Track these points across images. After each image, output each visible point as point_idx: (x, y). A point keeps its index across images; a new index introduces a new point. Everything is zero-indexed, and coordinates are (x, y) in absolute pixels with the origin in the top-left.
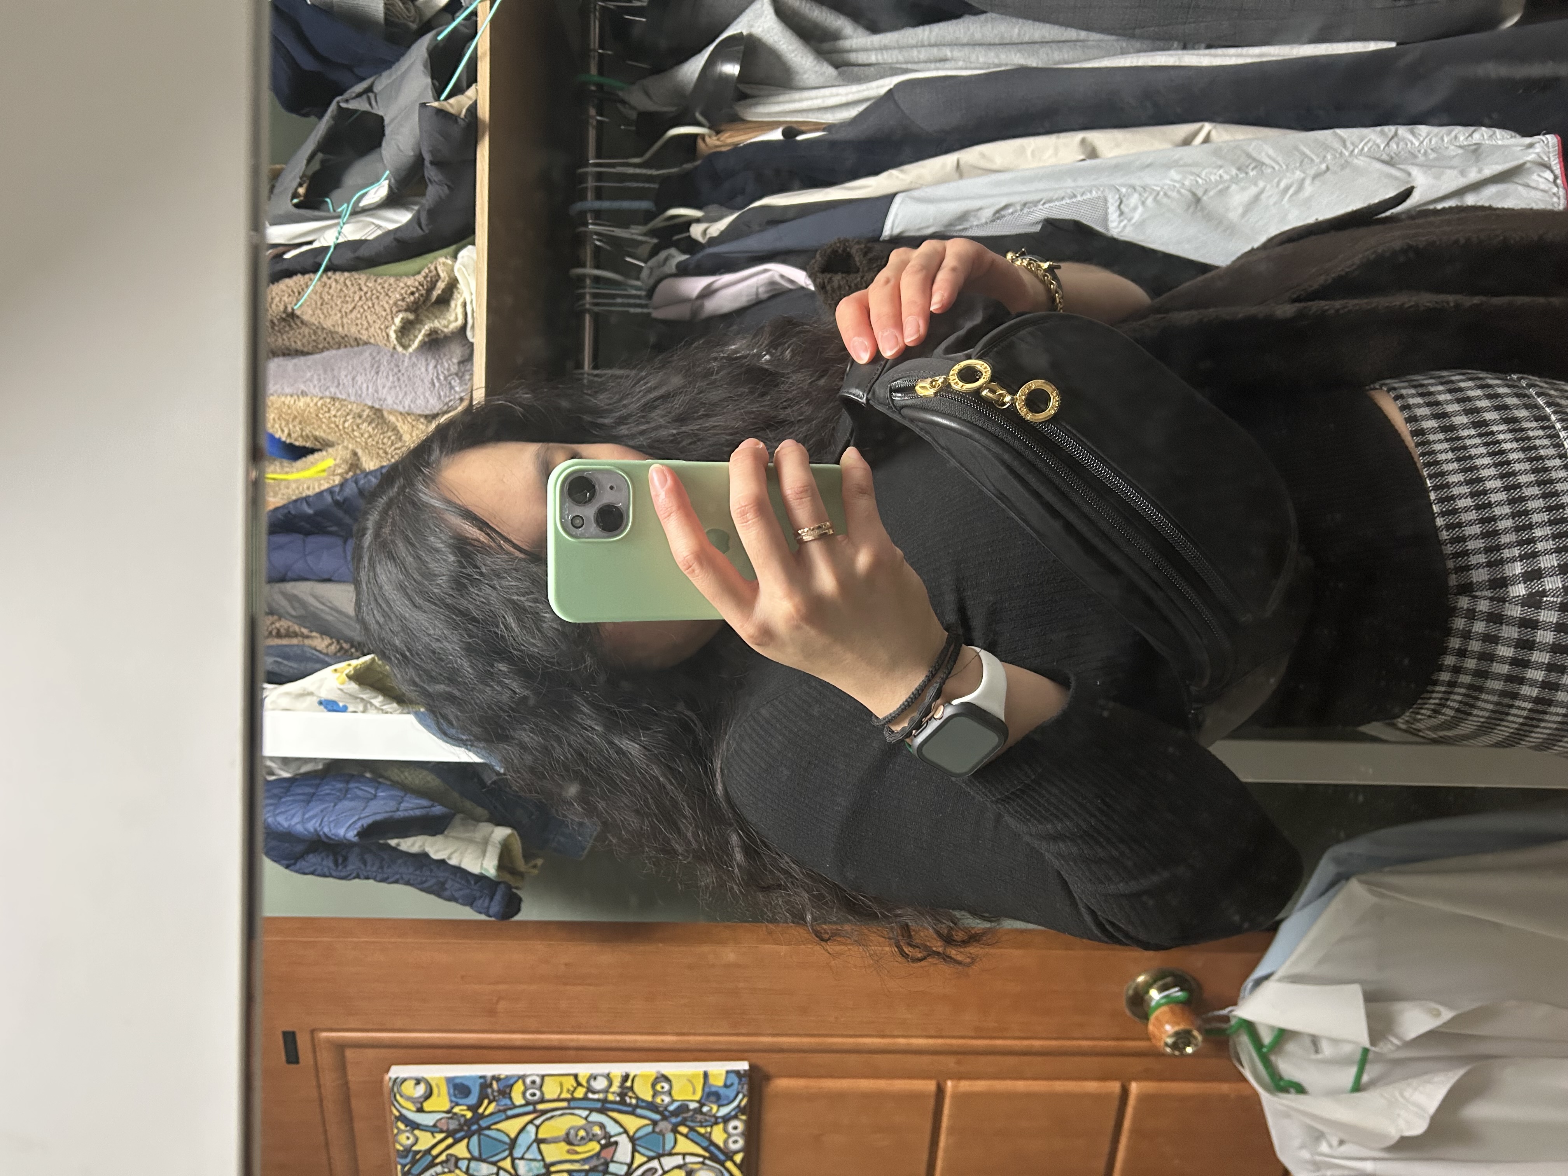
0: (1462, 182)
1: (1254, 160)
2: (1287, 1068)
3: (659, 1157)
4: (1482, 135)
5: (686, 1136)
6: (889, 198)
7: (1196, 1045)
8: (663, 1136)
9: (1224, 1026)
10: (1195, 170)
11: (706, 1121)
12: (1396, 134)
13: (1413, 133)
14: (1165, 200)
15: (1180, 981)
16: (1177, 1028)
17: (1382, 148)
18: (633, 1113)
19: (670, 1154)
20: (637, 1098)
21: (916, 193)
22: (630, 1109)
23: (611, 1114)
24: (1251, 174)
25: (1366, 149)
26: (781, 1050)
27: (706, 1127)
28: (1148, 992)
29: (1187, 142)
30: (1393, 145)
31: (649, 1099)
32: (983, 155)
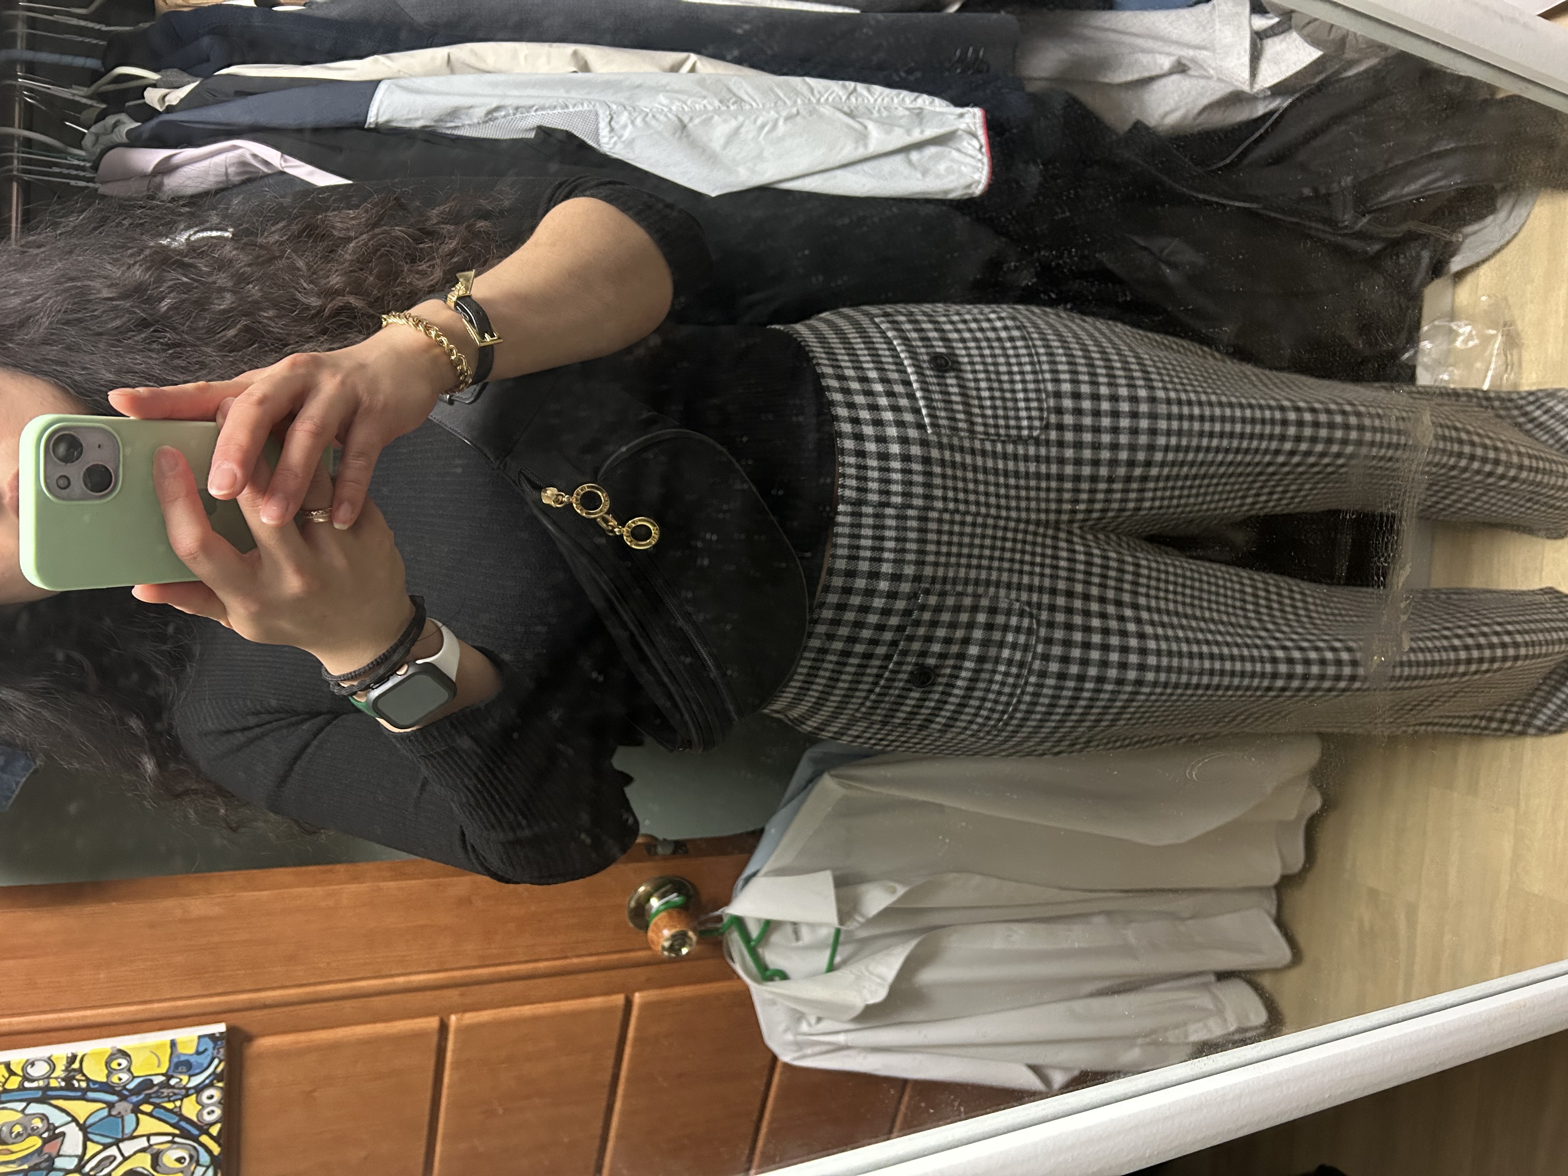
0: (908, 140)
1: (734, 94)
2: (773, 958)
3: (117, 1143)
4: (924, 101)
5: (150, 1115)
6: (374, 84)
7: (691, 945)
8: (122, 1117)
9: (719, 926)
10: (681, 96)
11: (175, 1094)
12: (855, 90)
13: (869, 91)
14: (653, 123)
15: (677, 885)
16: (674, 931)
17: (844, 98)
18: (83, 1098)
19: (132, 1138)
20: (88, 1080)
21: (402, 82)
22: (79, 1094)
23: (54, 1102)
24: (732, 108)
25: (830, 99)
26: (265, 1006)
27: (174, 1101)
28: (648, 900)
29: (675, 68)
30: (853, 99)
31: (104, 1080)
32: (474, 53)
